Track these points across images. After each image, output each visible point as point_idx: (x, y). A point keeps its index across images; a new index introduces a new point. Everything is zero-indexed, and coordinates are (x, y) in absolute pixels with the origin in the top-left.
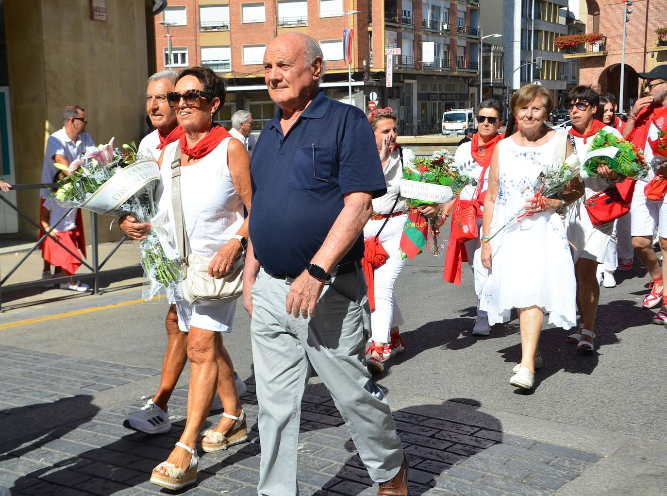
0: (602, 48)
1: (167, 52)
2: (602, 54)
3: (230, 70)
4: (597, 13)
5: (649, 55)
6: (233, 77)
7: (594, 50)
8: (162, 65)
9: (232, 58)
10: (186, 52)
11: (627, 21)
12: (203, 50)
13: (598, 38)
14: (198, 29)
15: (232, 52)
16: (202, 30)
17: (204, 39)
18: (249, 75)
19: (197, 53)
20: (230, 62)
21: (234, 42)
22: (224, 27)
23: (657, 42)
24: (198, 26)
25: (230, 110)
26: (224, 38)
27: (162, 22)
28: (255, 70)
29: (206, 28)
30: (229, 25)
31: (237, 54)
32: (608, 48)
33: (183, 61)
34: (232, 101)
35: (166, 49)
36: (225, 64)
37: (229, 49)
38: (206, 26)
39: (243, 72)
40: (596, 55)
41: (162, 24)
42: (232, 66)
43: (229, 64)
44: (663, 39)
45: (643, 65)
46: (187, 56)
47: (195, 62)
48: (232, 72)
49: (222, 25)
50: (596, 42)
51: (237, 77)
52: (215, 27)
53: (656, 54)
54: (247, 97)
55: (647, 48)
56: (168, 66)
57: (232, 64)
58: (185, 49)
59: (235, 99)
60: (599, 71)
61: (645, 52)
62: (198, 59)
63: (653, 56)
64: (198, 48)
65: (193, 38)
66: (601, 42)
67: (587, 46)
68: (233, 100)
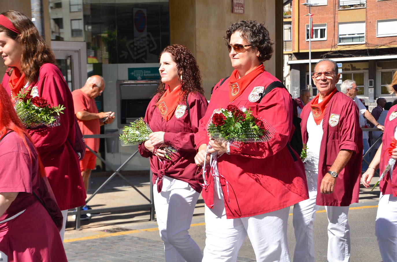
1: (308, 29)
3: (364, 42)
6: (367, 48)
8: (304, 39)
9: (367, 31)
10: (325, 28)
12: (340, 26)
14: (337, 8)
15: (367, 26)
16: (340, 9)
17: (342, 16)
18: (381, 46)
19: (335, 28)
20: (364, 35)
21: (369, 18)
22: (360, 5)
24: (337, 5)
25: (363, 76)
26: (360, 14)
27: (306, 3)
28: (388, 42)
29: (344, 7)
30: (365, 3)
31: (371, 28)
33: (322, 36)
34: (364, 69)
35: (308, 26)
36: (360, 37)
37: (364, 24)
38: (344, 5)
39: (376, 44)
41: (305, 5)
42: (367, 39)
43: (363, 37)
46: (326, 31)
47: (333, 36)
48: (366, 44)
49: (359, 3)
51: (371, 48)
52: (352, 6)
54: (379, 66)
56: (308, 40)
57: (367, 36)
58: (325, 25)
59: (368, 67)
62: (336, 34)
64: (336, 24)
65: (332, 16)
68: (366, 68)
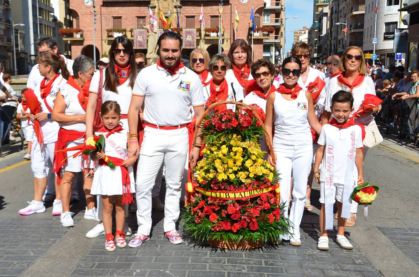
0: (82, 36)
2: (82, 39)
4: (77, 18)
5: (104, 42)
7: (78, 36)
11: (95, 23)
13: (80, 31)
23: (107, 35)
32: (84, 36)
40: (79, 39)
44: (110, 34)
45: (101, 46)
50: (79, 33)
53: (107, 41)
55: (103, 38)
60: (81, 48)
61: (102, 40)
63: (105, 42)
66: (81, 33)
67: (75, 35)
